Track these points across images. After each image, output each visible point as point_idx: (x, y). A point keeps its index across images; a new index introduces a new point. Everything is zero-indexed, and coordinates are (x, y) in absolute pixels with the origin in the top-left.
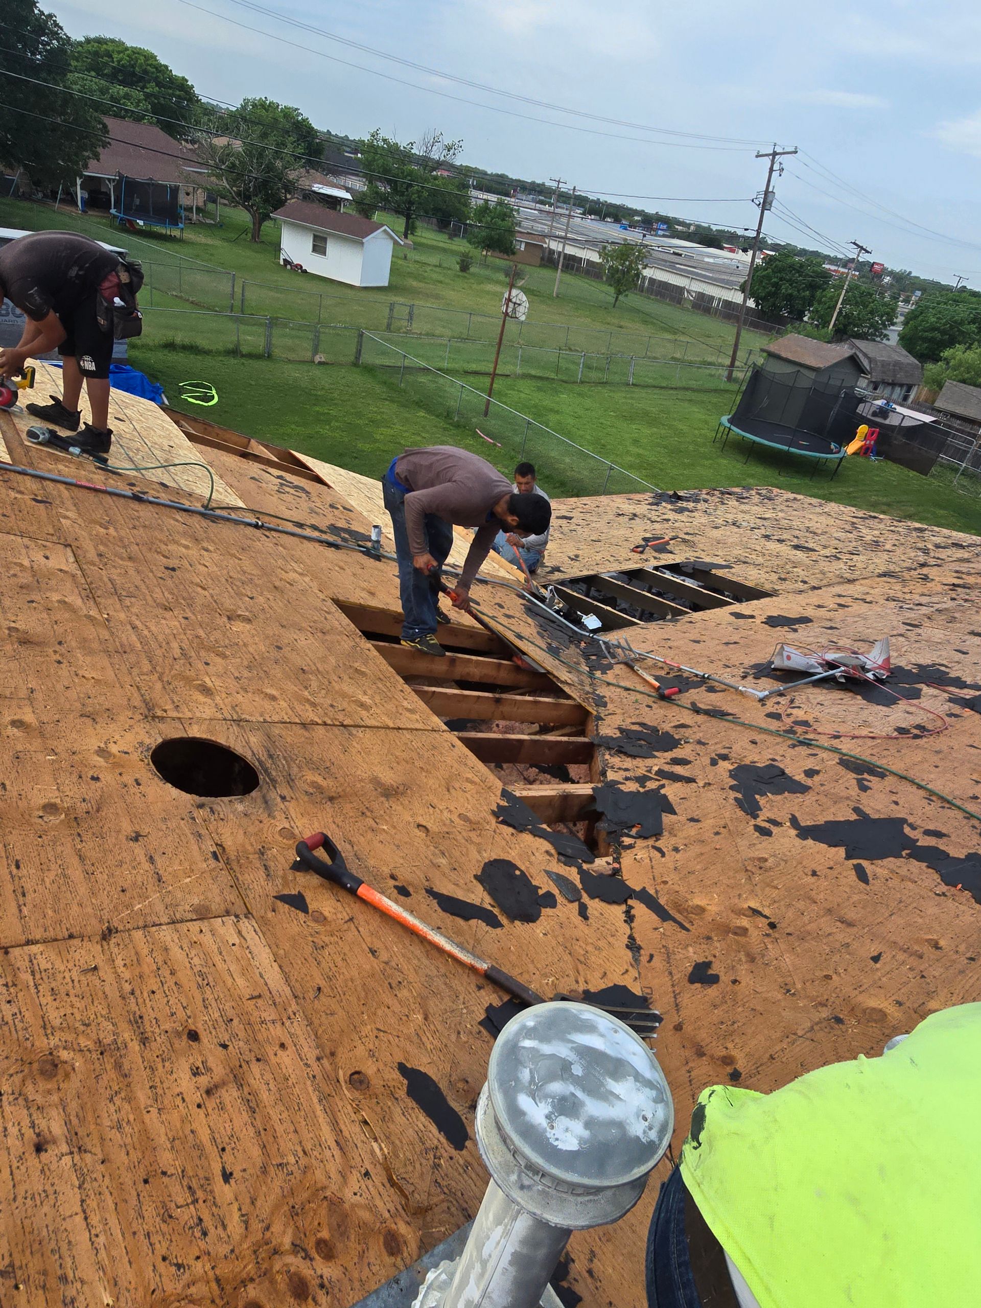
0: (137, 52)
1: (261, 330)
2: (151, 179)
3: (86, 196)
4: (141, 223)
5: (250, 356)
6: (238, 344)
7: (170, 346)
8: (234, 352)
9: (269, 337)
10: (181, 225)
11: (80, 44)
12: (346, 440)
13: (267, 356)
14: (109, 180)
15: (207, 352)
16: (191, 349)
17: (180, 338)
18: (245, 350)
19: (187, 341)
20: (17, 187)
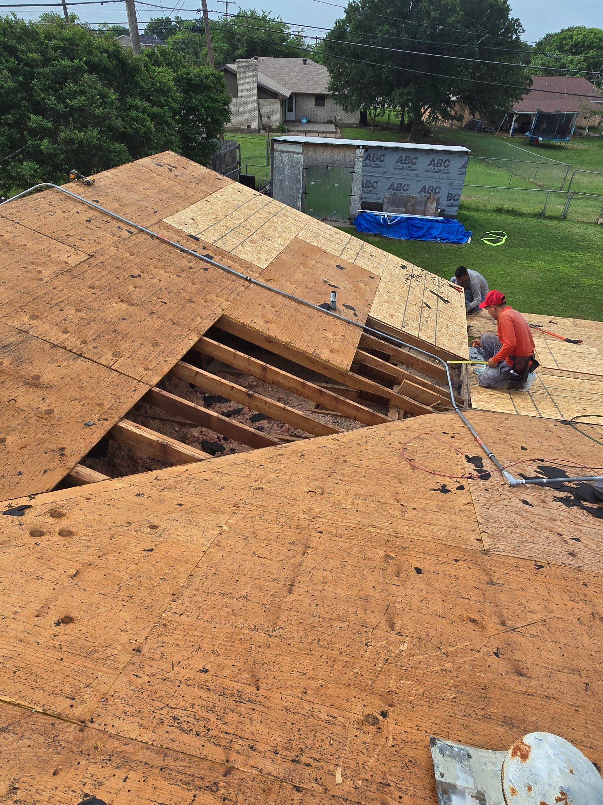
0: (592, 31)
1: (565, 200)
2: (558, 111)
3: (517, 126)
4: (541, 139)
5: (551, 218)
6: (544, 210)
7: (499, 210)
8: (540, 215)
9: (568, 206)
10: (568, 138)
11: (557, 35)
12: (576, 275)
13: (563, 218)
14: (534, 115)
15: (521, 215)
16: (513, 213)
17: (508, 205)
18: (548, 213)
19: (510, 208)
20: (481, 125)
